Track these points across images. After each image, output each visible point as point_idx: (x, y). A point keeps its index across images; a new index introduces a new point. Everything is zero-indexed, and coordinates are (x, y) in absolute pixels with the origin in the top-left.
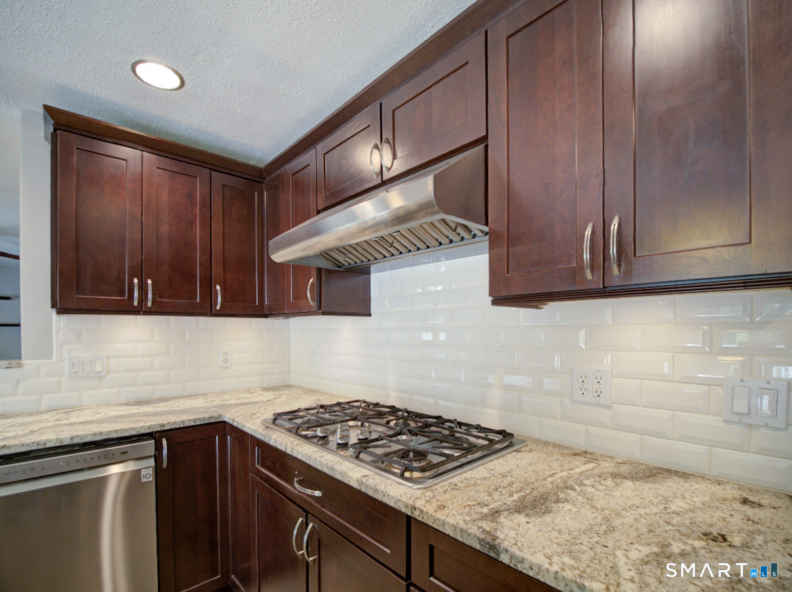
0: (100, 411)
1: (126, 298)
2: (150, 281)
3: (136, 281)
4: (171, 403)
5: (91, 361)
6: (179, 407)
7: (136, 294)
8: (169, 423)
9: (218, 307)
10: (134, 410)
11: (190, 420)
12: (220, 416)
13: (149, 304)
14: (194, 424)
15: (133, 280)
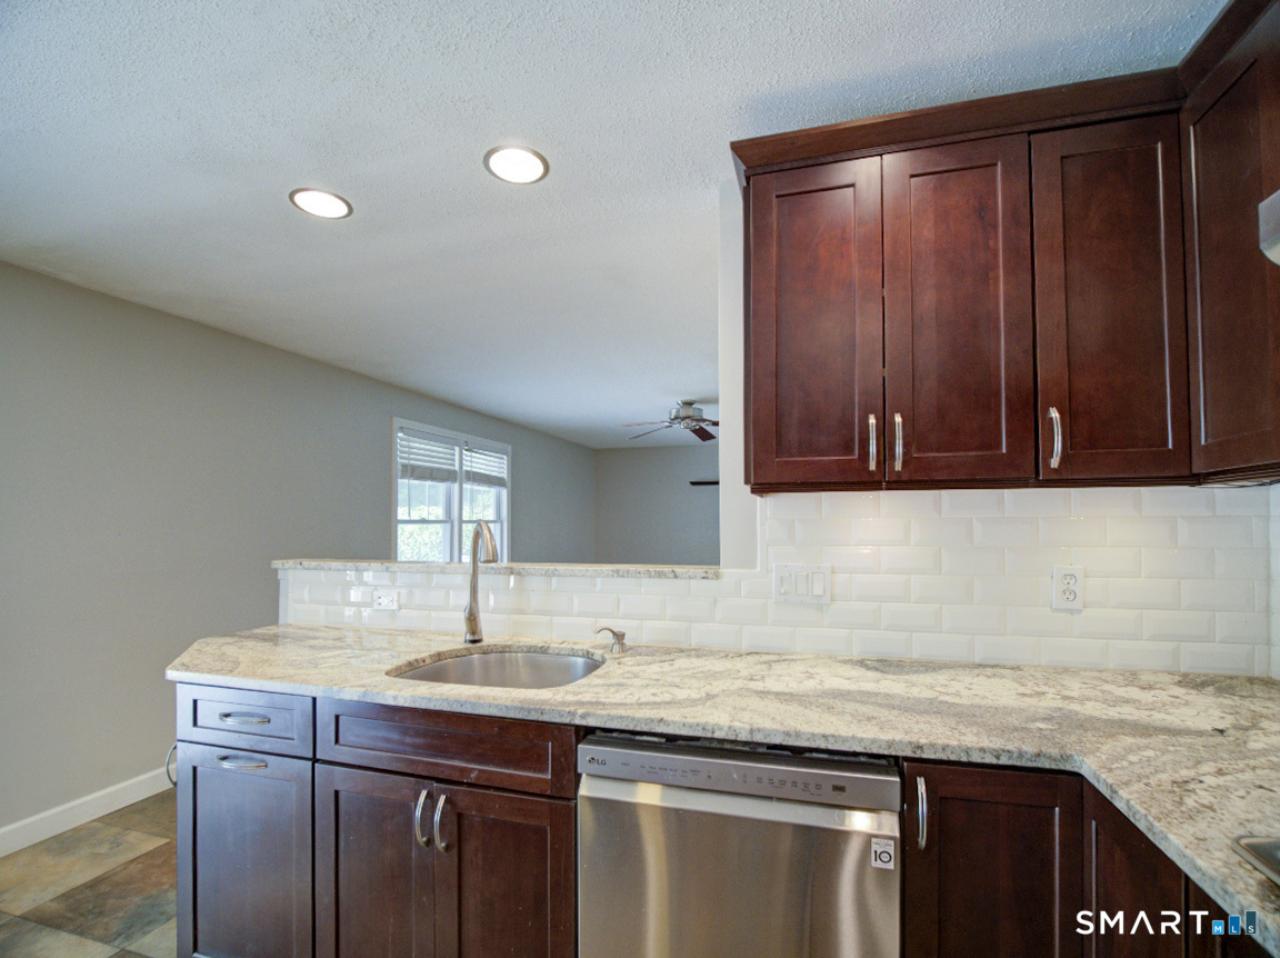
0: (816, 670)
1: (856, 457)
2: (898, 419)
3: (872, 420)
4: (942, 677)
5: (807, 576)
6: (957, 694)
7: (873, 449)
8: (932, 745)
9: (1055, 462)
10: (868, 681)
11: (983, 750)
12: (1066, 758)
13: (898, 466)
14: (994, 761)
15: (867, 419)
